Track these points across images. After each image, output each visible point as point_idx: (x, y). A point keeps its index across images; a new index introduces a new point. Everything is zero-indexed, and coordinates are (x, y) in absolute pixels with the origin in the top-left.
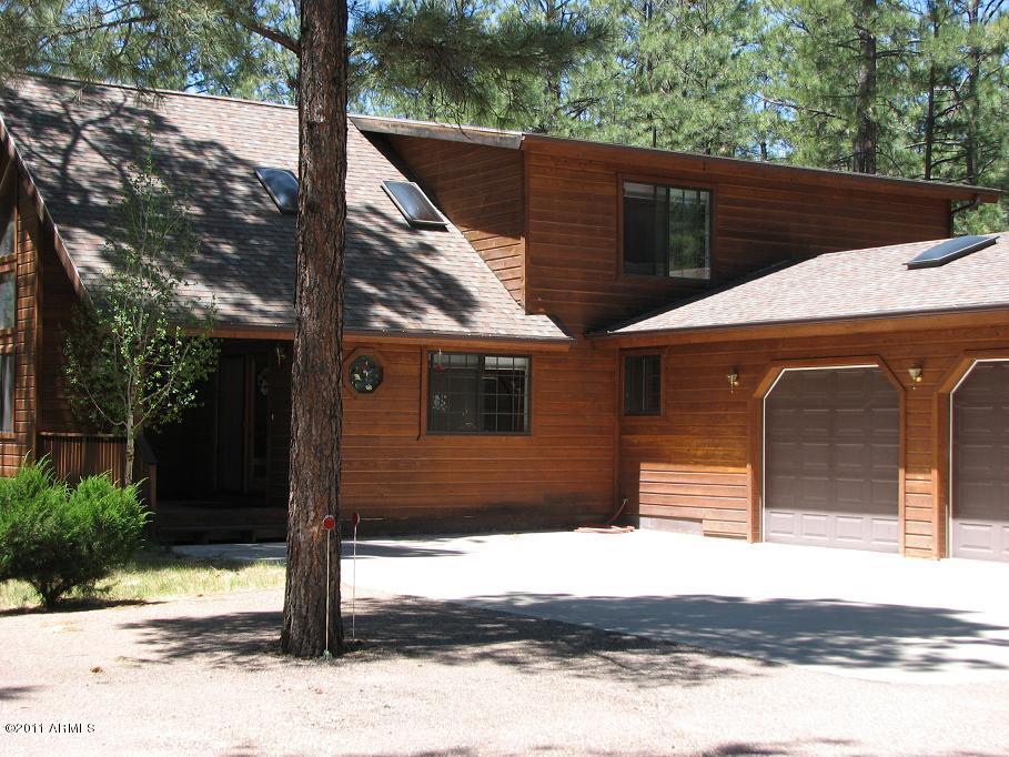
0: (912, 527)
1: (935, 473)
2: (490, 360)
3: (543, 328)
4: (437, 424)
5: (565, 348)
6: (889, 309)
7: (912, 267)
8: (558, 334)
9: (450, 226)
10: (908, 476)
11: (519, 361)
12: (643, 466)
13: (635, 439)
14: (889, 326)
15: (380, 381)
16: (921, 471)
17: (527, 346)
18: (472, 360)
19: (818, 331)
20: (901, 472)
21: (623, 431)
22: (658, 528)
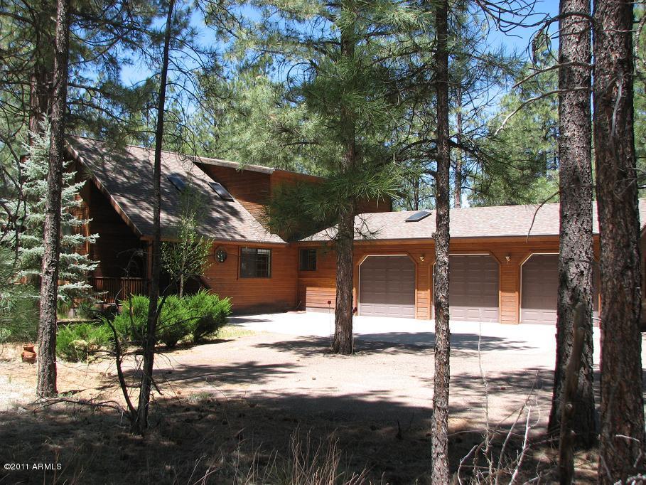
0: (420, 310)
1: (429, 291)
2: (259, 251)
3: (276, 239)
4: (243, 274)
5: (284, 246)
6: (415, 237)
7: (407, 221)
8: (282, 241)
9: (235, 200)
10: (419, 292)
11: (268, 251)
12: (308, 289)
13: (305, 279)
14: (415, 242)
15: (226, 258)
16: (423, 290)
17: (271, 245)
18: (254, 250)
19: (388, 243)
20: (416, 291)
21: (299, 276)
22: (315, 311)
